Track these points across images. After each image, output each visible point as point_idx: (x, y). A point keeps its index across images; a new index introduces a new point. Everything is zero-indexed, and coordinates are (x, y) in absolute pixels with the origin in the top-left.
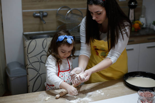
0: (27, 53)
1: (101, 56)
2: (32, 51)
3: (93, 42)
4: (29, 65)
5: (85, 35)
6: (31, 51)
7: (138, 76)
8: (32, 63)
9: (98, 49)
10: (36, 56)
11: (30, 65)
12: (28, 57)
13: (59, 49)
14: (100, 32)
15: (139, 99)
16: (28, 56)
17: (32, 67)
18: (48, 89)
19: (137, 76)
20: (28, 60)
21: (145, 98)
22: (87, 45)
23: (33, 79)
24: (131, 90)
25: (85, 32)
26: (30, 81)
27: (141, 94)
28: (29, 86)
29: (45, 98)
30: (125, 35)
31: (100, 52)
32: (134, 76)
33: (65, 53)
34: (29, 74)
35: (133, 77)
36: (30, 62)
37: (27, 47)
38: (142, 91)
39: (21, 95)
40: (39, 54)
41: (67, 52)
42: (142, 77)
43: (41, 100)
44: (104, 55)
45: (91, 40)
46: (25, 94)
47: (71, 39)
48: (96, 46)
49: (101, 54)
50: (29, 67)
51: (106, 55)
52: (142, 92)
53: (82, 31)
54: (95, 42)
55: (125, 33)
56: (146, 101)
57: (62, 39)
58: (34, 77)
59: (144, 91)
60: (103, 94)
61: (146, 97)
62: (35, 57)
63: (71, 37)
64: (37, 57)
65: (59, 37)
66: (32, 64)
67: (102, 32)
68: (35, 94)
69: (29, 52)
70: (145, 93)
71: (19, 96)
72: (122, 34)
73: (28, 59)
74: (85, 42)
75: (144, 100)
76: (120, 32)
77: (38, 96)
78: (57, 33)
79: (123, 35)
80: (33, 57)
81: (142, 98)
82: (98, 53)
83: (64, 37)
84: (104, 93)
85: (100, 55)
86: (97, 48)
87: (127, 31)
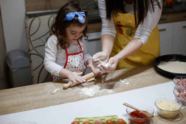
0: (29, 35)
1: (126, 35)
2: (36, 32)
3: (115, 15)
4: (32, 50)
5: (105, 7)
6: (34, 32)
7: (173, 60)
8: (36, 47)
9: (122, 26)
10: (41, 38)
11: (34, 50)
12: (30, 40)
13: (68, 30)
14: (125, 3)
15: (175, 88)
16: (30, 38)
17: (36, 53)
18: (55, 79)
19: (171, 60)
20: (30, 45)
21: (183, 87)
22: (108, 20)
23: (38, 69)
24: (164, 78)
25: (105, 3)
26: (34, 71)
27: (178, 82)
28: (33, 77)
29: (52, 91)
30: (156, 7)
31: (124, 30)
32: (168, 61)
33: (75, 35)
34: (32, 62)
35: (166, 62)
36: (33, 47)
37: (28, 26)
38: (178, 78)
39: (21, 88)
40: (44, 36)
41: (78, 33)
42: (178, 61)
43: (48, 93)
44: (130, 33)
45: (114, 14)
46: (27, 86)
47: (83, 16)
48: (120, 21)
49: (126, 31)
50: (31, 53)
51: (133, 32)
52: (179, 80)
53: (101, 2)
54: (118, 16)
55: (156, 3)
56: (184, 91)
57: (71, 17)
58: (40, 66)
59: (182, 79)
60: (127, 83)
61: (185, 85)
62: (39, 39)
63: (82, 14)
64: (41, 40)
65: (67, 15)
66: (36, 49)
67: (127, 3)
68: (39, 86)
69: (31, 33)
70: (183, 81)
71: (18, 89)
72: (153, 5)
73: (30, 43)
74: (105, 17)
75: (182, 90)
76: (150, 2)
77: (43, 88)
78: (64, 9)
79: (155, 7)
80: (36, 40)
81: (179, 87)
82: (122, 31)
83: (74, 15)
84: (130, 82)
85: (124, 32)
86: (122, 24)
87: (159, 1)
